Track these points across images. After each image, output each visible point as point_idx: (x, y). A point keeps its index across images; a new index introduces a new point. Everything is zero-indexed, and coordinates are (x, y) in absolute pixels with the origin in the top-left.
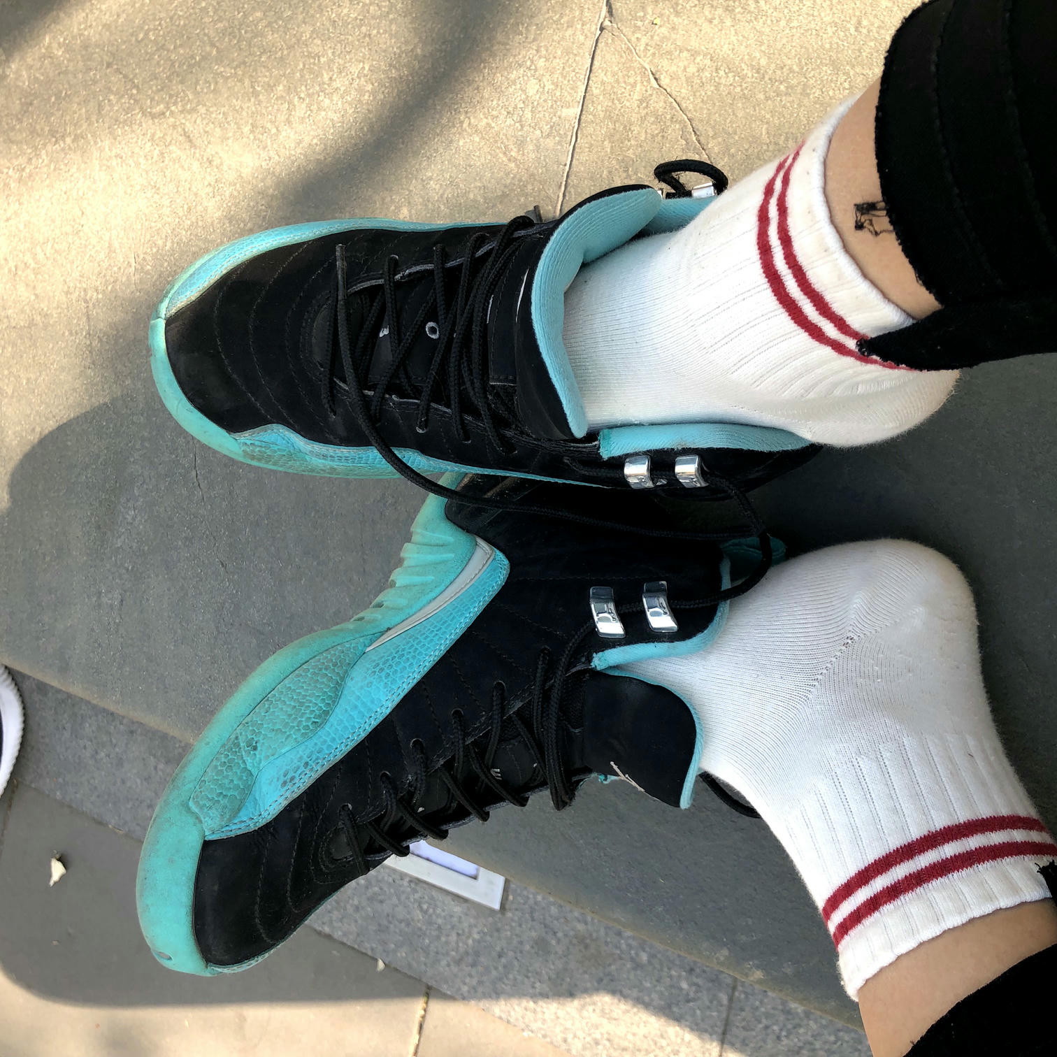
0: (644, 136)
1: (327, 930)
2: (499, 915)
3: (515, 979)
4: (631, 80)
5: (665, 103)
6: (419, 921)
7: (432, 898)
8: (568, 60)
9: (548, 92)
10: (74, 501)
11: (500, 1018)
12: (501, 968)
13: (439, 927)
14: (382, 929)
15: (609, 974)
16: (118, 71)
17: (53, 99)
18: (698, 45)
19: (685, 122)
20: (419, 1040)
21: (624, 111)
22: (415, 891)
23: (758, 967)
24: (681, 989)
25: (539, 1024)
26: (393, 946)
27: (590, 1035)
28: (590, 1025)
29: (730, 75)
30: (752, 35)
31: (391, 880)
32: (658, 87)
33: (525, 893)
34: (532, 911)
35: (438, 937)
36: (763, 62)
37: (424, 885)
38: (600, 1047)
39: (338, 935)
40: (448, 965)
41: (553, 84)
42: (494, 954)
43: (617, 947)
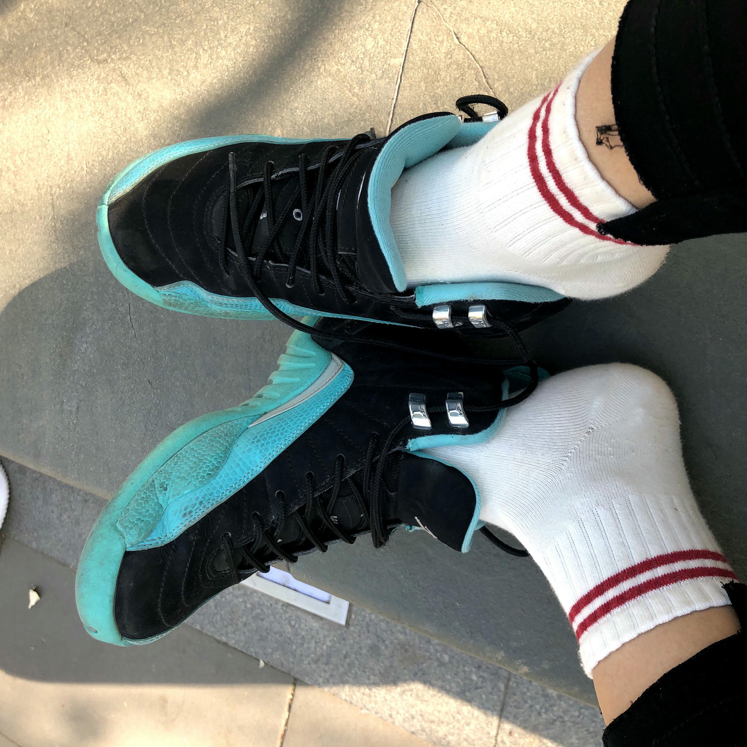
0: (449, 79)
1: (224, 639)
2: (345, 629)
3: (356, 673)
4: (440, 39)
5: (464, 55)
6: (288, 633)
7: (298, 617)
8: (395, 24)
9: (381, 47)
10: (44, 338)
11: (346, 700)
12: (346, 666)
13: (303, 637)
14: (263, 639)
15: (422, 670)
16: (73, 29)
17: (27, 49)
18: (487, 14)
19: (478, 69)
20: (289, 716)
21: (435, 61)
22: (286, 612)
23: (525, 664)
24: (471, 680)
25: (373, 705)
26: (270, 650)
27: (408, 712)
28: (408, 705)
29: (511, 35)
30: (526, 6)
31: (269, 604)
32: (459, 43)
33: (363, 613)
34: (368, 625)
35: (302, 644)
36: (534, 26)
37: (293, 608)
38: (415, 720)
39: (232, 643)
40: (309, 663)
41: (384, 41)
42: (342, 656)
43: (427, 651)
